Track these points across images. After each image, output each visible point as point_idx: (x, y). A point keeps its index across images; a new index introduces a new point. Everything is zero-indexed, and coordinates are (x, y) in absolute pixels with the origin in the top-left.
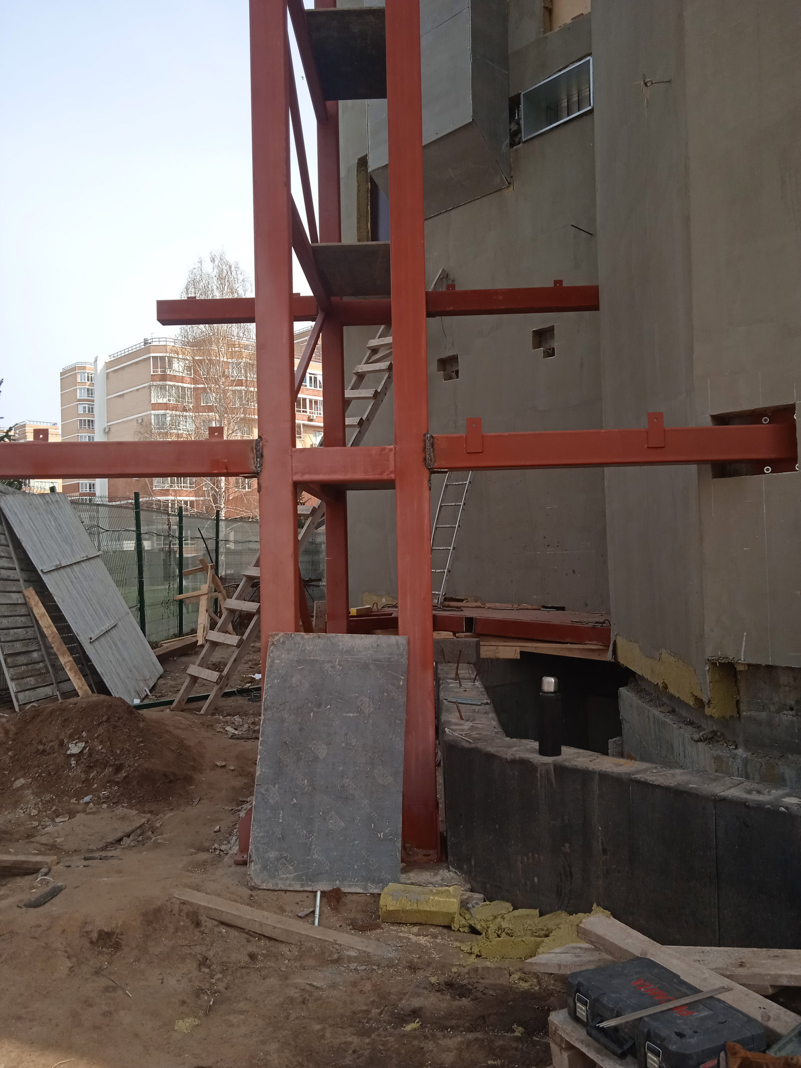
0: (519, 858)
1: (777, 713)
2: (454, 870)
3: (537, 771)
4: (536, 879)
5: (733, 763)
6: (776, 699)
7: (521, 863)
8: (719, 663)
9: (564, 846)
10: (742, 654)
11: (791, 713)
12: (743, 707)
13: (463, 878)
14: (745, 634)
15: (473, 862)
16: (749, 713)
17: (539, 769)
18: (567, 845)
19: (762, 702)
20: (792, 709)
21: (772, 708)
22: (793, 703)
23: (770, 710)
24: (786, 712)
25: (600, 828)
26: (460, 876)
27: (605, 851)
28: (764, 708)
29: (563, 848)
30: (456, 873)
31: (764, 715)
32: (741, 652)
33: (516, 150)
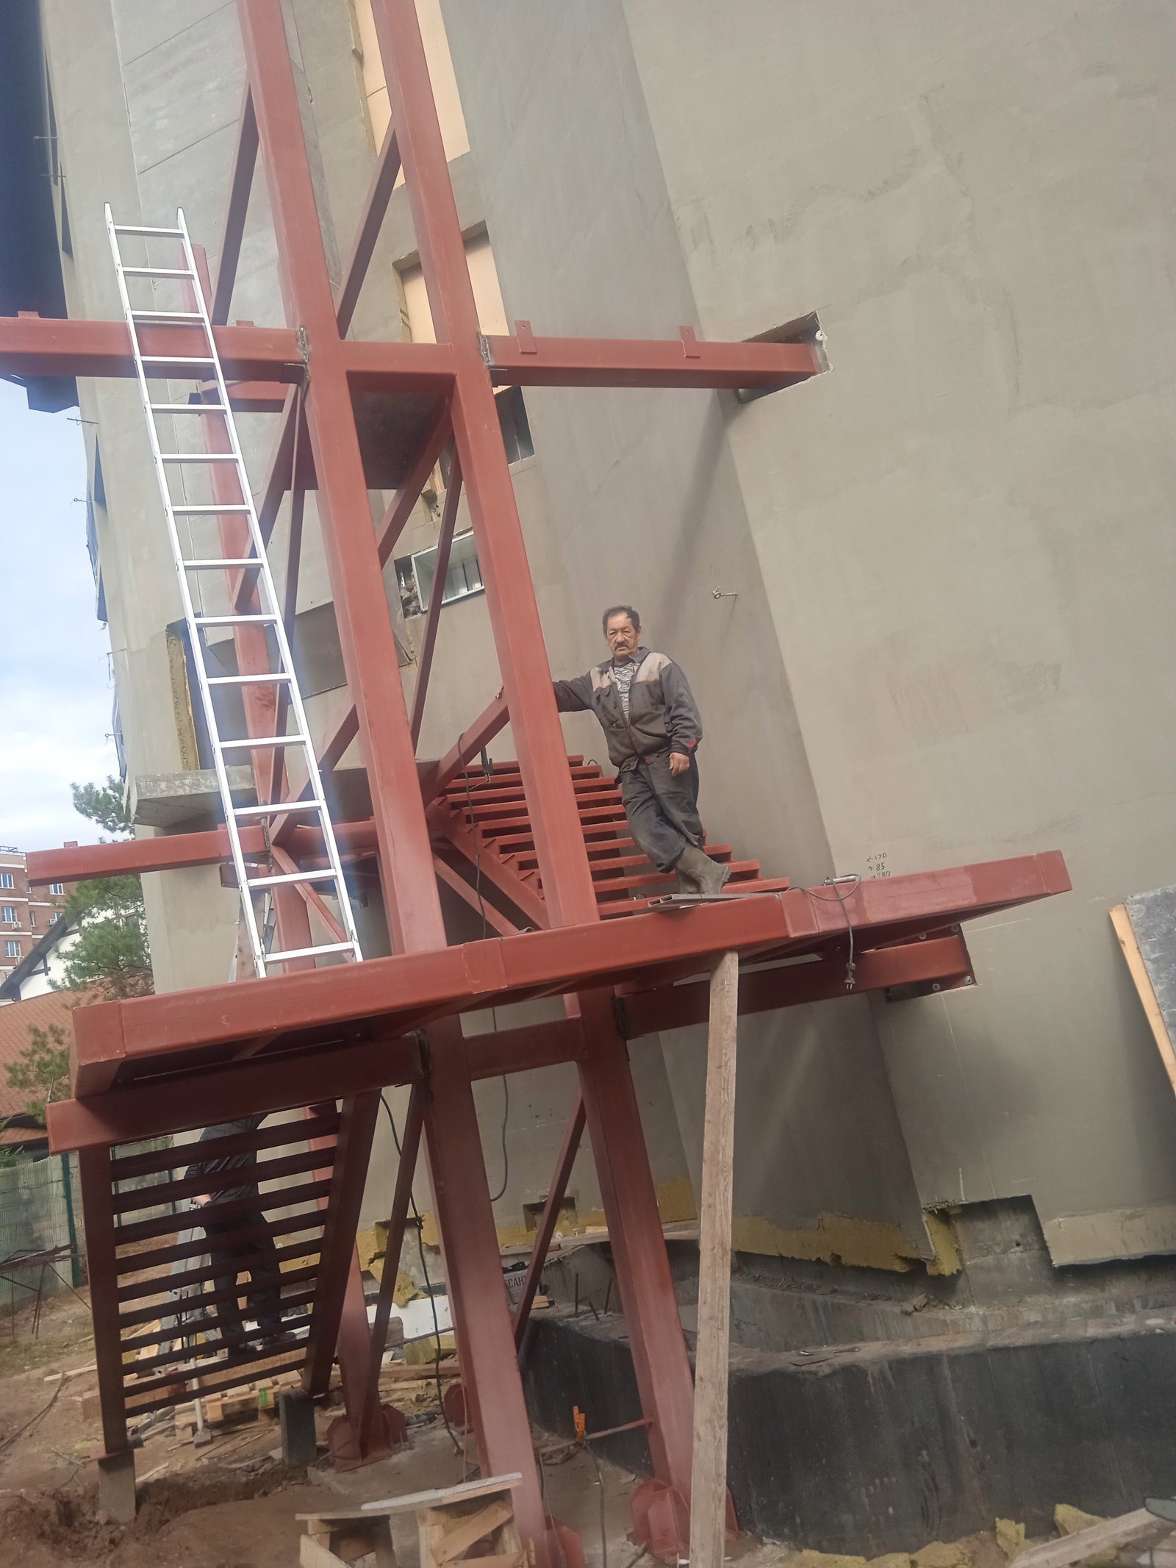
0: (863, 1491)
1: (1004, 1253)
2: (770, 1541)
3: (867, 1375)
4: (891, 1510)
5: (970, 1324)
6: (999, 1238)
7: (868, 1496)
8: (937, 1209)
9: (920, 1454)
10: (962, 1193)
11: (1018, 1249)
12: (966, 1256)
13: (785, 1546)
14: (960, 1170)
15: (798, 1520)
16: (973, 1262)
17: (870, 1372)
18: (924, 1453)
19: (986, 1245)
20: (1018, 1245)
21: (998, 1250)
22: (1018, 1237)
23: (995, 1252)
24: (1013, 1250)
25: (962, 1418)
26: (780, 1546)
27: (973, 1443)
28: (988, 1252)
29: (920, 1458)
30: (774, 1544)
31: (990, 1259)
32: (960, 1191)
33: (414, 621)
